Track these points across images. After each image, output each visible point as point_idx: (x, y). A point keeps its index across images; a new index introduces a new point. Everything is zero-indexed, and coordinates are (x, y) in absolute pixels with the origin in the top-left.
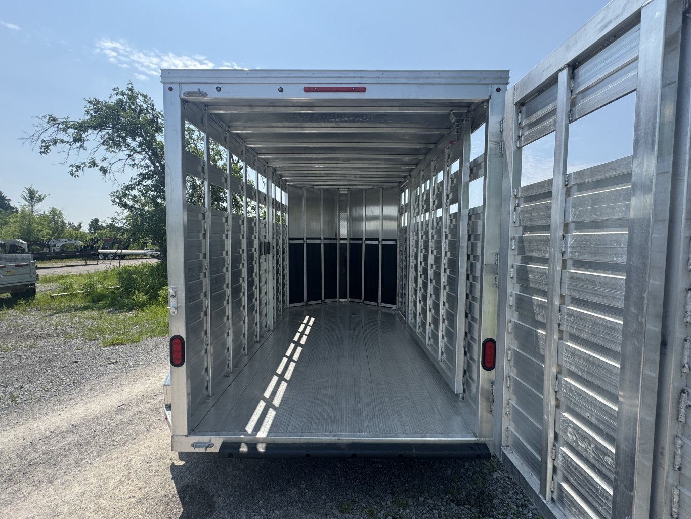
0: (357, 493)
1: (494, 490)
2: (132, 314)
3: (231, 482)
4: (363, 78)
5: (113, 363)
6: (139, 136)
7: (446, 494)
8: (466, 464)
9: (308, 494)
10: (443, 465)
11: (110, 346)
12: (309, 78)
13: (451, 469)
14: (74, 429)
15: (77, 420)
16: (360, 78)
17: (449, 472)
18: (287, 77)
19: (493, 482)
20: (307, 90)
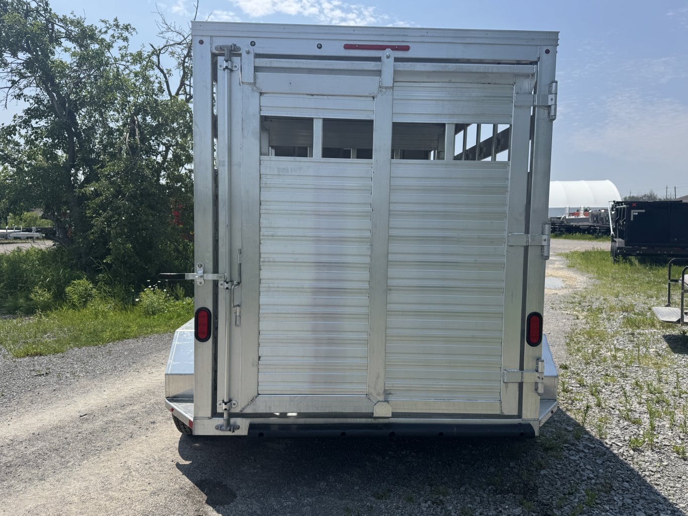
0: (392, 485)
1: (540, 483)
2: (33, 320)
3: (250, 478)
4: (407, 36)
5: (43, 375)
6: (23, 49)
7: (489, 485)
8: (511, 463)
9: (339, 486)
10: (486, 465)
11: (24, 357)
12: (350, 34)
13: (495, 468)
14: (37, 437)
15: (35, 429)
16: (404, 35)
17: (492, 470)
18: (325, 33)
19: (540, 477)
20: (347, 47)
